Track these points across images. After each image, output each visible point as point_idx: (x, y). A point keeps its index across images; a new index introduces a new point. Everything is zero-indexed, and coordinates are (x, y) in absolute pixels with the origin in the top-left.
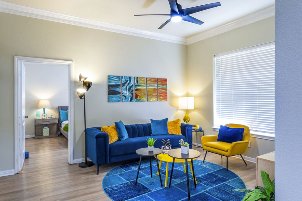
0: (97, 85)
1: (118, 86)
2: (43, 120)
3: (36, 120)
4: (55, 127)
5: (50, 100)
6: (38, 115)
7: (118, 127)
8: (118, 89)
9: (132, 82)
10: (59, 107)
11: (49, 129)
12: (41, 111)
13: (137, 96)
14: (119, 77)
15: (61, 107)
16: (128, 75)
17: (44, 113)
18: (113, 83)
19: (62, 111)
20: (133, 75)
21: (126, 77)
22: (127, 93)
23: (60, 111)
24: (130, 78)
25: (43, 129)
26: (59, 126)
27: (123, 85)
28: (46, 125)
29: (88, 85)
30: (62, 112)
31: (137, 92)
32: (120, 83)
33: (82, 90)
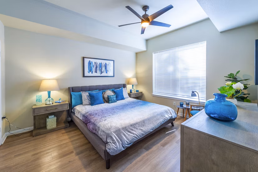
4: (65, 114)
5: (58, 80)
6: (39, 100)
10: (69, 88)
11: (56, 118)
15: (72, 88)
17: (49, 97)
19: (75, 93)
23: (72, 93)
25: (48, 120)
26: (70, 111)
28: (51, 113)
30: (75, 95)
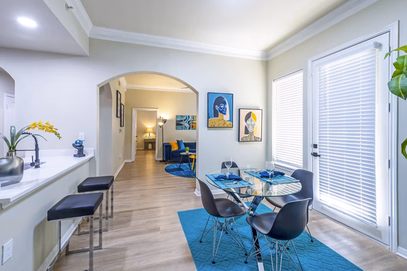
0: (170, 120)
1: (182, 121)
2: (149, 139)
3: (145, 140)
5: (152, 129)
6: (146, 137)
7: (179, 143)
8: (181, 123)
9: (190, 119)
11: (151, 145)
12: (148, 134)
13: (193, 127)
14: (182, 116)
16: (187, 115)
17: (149, 136)
18: (179, 119)
20: (191, 115)
21: (186, 116)
22: (187, 125)
24: (189, 116)
25: (149, 145)
27: (185, 120)
28: (150, 143)
29: (165, 121)
31: (193, 124)
32: (183, 119)
33: (161, 124)
